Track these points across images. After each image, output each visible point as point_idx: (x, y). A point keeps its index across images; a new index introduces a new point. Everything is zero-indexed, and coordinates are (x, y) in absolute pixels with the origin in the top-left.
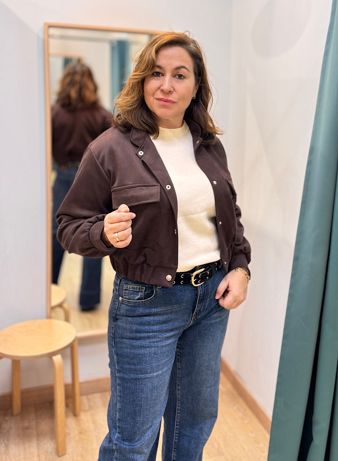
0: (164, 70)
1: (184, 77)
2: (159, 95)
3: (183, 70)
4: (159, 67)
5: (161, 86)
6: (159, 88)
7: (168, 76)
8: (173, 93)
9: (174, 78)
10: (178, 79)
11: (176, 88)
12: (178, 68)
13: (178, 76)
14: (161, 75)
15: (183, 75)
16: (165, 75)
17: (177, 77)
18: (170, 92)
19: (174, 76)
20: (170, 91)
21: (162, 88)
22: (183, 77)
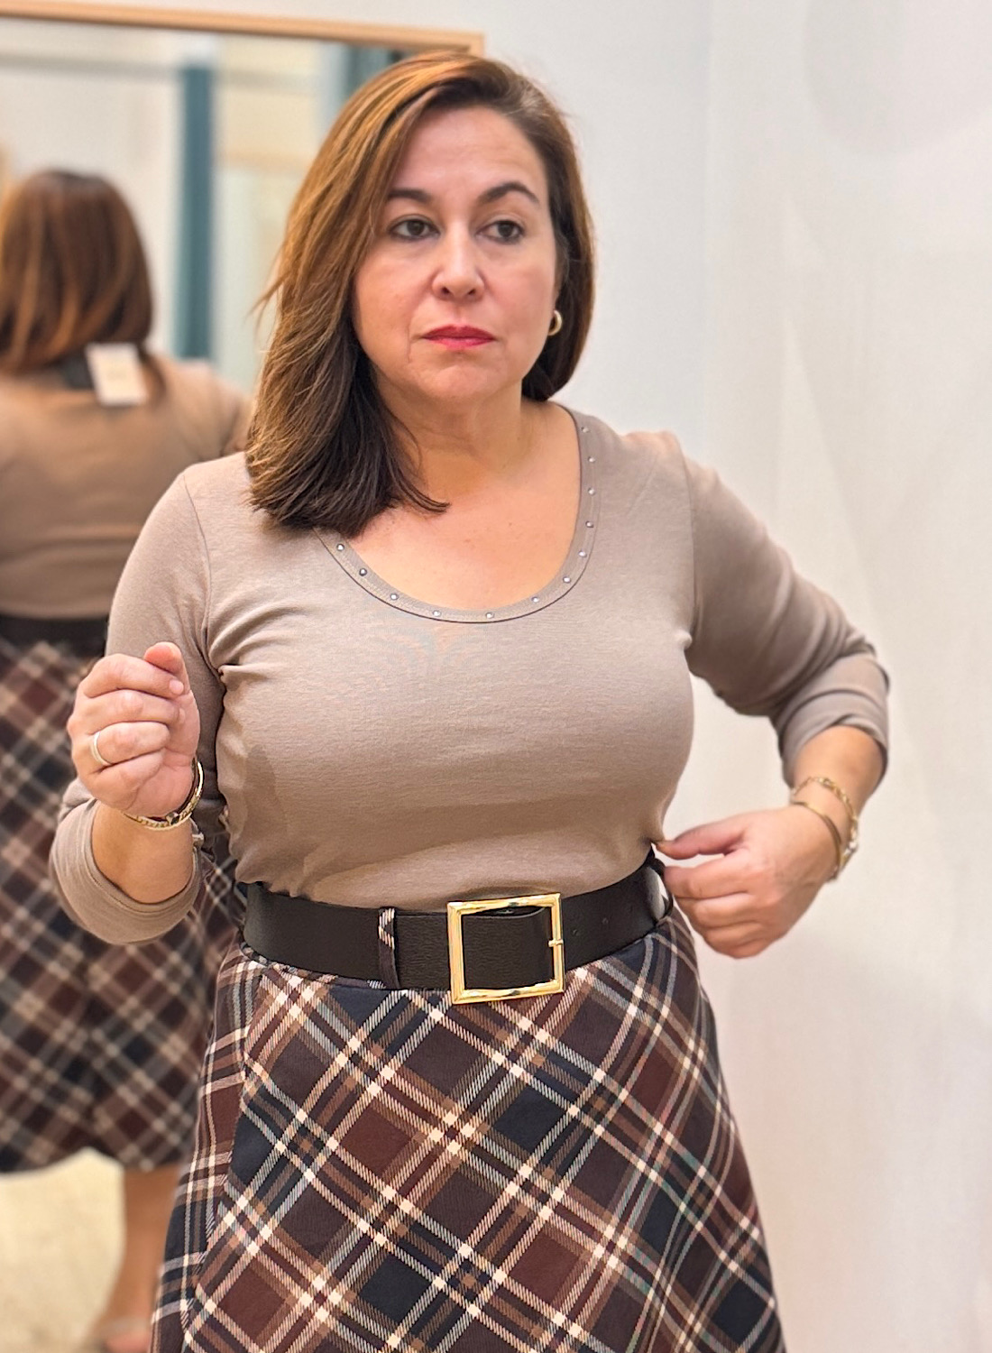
0: (438, 211)
1: (522, 231)
2: (434, 314)
3: (514, 198)
4: (417, 196)
5: (432, 278)
6: (427, 287)
7: (457, 231)
8: (480, 299)
9: (480, 237)
10: (497, 240)
11: (492, 278)
12: (496, 193)
13: (501, 230)
14: (426, 230)
15: (519, 222)
16: (445, 228)
17: (494, 231)
18: (470, 297)
19: (478, 229)
20: (472, 292)
21: (440, 281)
22: (515, 232)
